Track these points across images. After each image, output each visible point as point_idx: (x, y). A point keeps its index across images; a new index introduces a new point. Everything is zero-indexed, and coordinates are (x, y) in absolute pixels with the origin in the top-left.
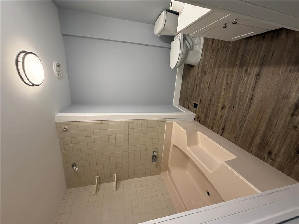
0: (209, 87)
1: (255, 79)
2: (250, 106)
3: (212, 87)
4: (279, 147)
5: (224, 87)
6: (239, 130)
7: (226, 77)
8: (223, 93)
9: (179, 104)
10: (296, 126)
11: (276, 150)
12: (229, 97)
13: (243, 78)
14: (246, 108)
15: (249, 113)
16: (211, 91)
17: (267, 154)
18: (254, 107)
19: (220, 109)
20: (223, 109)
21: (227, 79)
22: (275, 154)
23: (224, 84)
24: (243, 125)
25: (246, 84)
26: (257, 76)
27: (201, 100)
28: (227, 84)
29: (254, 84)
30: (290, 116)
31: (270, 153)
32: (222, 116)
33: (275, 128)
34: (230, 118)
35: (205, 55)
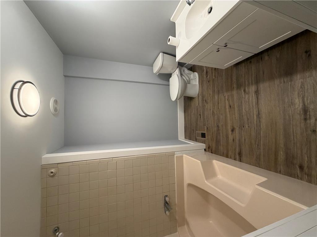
0: (214, 114)
1: (255, 95)
2: (260, 122)
3: (216, 112)
4: (308, 157)
5: (228, 110)
6: (257, 149)
7: (227, 100)
8: (228, 115)
9: (185, 138)
10: (314, 130)
11: (306, 162)
12: (236, 118)
13: (244, 97)
14: (257, 124)
15: (261, 129)
16: (216, 116)
17: (298, 169)
18: (263, 121)
19: (230, 132)
20: (233, 131)
21: (229, 101)
22: (308, 167)
23: (227, 107)
24: (260, 143)
25: (249, 102)
26: (256, 93)
27: (207, 128)
28: (230, 106)
29: (256, 101)
30: (303, 121)
31: (301, 167)
32: (234, 139)
33: (294, 138)
34: (243, 138)
35: (202, 87)
